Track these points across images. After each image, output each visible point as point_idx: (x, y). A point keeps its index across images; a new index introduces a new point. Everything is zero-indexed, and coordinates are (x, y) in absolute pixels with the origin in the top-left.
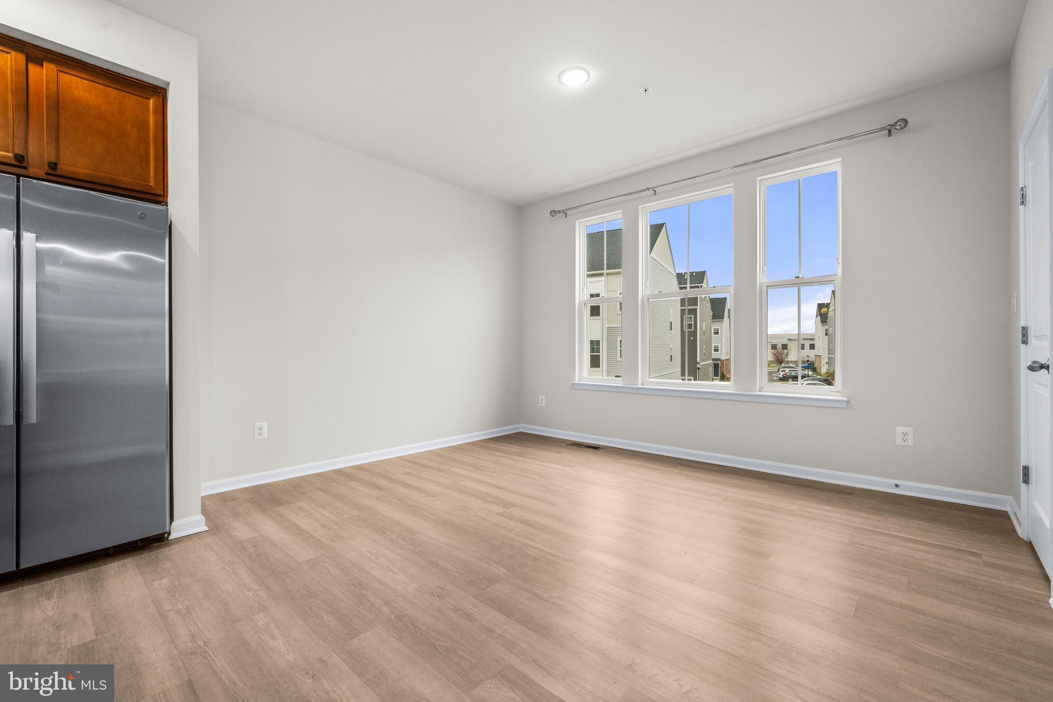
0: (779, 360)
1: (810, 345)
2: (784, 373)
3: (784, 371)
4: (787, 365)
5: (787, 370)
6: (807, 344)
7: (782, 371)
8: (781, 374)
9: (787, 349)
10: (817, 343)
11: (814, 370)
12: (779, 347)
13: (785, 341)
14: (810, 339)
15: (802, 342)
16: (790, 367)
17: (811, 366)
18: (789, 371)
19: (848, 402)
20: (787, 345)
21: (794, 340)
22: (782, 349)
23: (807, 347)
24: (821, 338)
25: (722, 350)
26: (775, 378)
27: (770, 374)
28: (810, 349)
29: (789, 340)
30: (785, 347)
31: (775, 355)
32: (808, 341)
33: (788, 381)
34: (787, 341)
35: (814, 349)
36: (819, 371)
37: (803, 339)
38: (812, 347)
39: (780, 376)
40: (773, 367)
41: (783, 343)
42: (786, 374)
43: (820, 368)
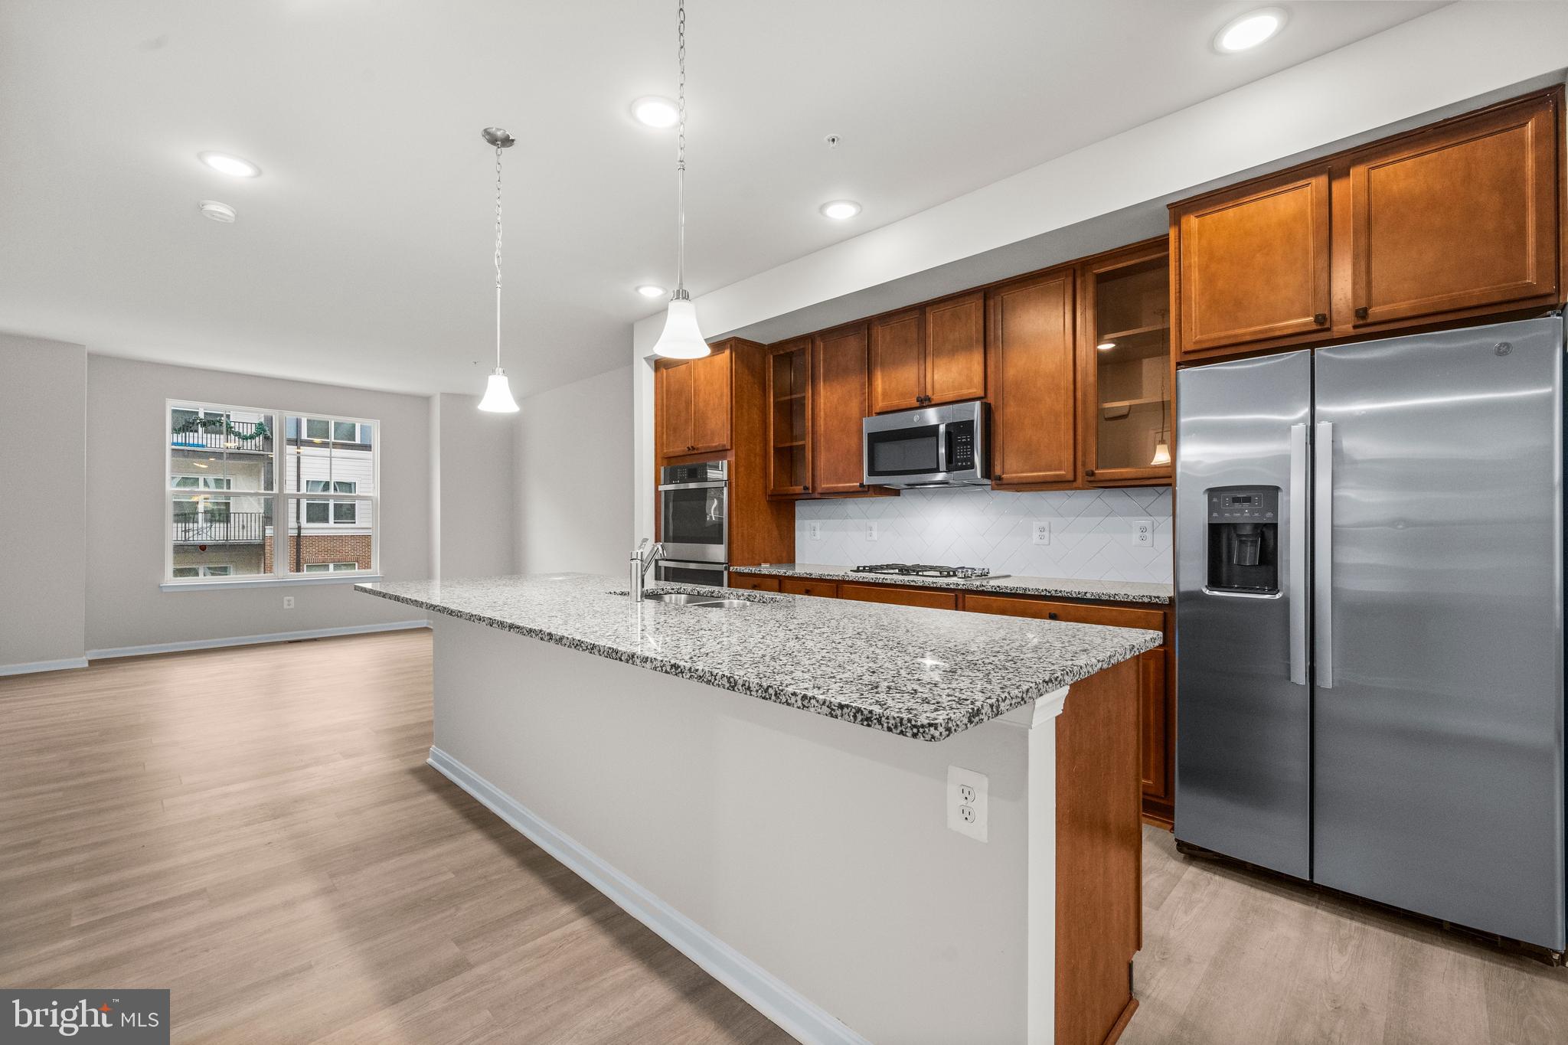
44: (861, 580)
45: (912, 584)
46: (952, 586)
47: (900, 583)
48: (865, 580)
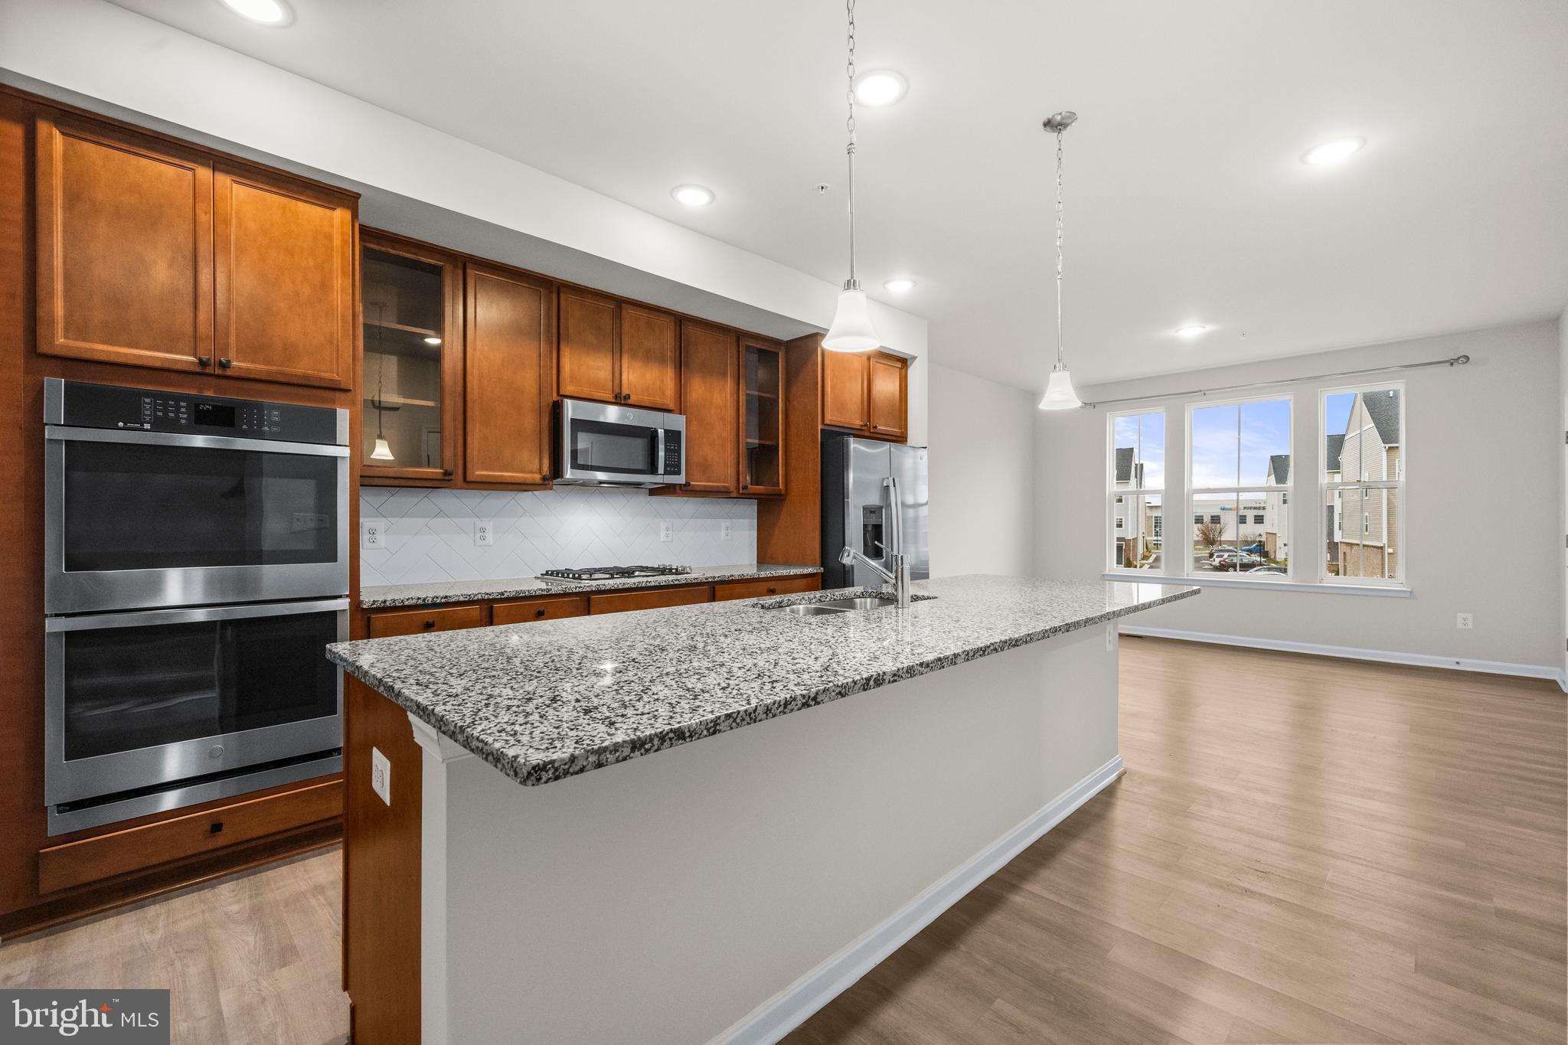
0: (1209, 540)
1: (1255, 516)
2: (1221, 559)
3: (1222, 556)
4: (1220, 548)
5: (1226, 555)
6: (1250, 516)
7: (1218, 556)
8: (1217, 561)
9: (1219, 523)
10: (1268, 515)
11: (1265, 554)
12: (1207, 519)
13: (1216, 512)
14: (1255, 508)
15: (1242, 512)
16: (1228, 551)
17: (1261, 549)
18: (1229, 556)
19: (1411, 592)
20: (1219, 516)
21: (1230, 509)
22: (1212, 523)
23: (1250, 519)
24: (1276, 507)
25: (1127, 525)
26: (1206, 567)
27: (1197, 560)
28: (1255, 523)
29: (1223, 509)
30: (1215, 519)
31: (1203, 533)
32: (1252, 510)
33: (1227, 571)
34: (1219, 510)
35: (1263, 523)
36: (1272, 557)
37: (1245, 508)
38: (1259, 520)
39: (1214, 563)
40: (1199, 549)
41: (1213, 514)
42: (1224, 561)
43: (1275, 552)
44: (620, 587)
45: (676, 583)
46: (710, 580)
47: (664, 583)
48: (626, 586)
